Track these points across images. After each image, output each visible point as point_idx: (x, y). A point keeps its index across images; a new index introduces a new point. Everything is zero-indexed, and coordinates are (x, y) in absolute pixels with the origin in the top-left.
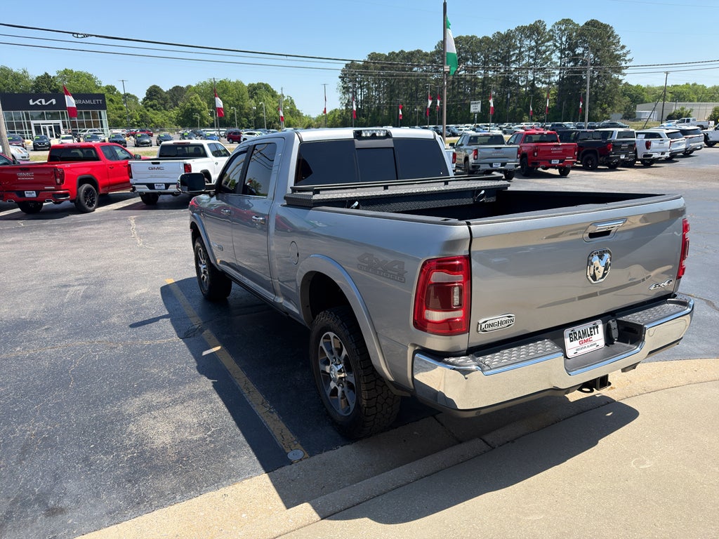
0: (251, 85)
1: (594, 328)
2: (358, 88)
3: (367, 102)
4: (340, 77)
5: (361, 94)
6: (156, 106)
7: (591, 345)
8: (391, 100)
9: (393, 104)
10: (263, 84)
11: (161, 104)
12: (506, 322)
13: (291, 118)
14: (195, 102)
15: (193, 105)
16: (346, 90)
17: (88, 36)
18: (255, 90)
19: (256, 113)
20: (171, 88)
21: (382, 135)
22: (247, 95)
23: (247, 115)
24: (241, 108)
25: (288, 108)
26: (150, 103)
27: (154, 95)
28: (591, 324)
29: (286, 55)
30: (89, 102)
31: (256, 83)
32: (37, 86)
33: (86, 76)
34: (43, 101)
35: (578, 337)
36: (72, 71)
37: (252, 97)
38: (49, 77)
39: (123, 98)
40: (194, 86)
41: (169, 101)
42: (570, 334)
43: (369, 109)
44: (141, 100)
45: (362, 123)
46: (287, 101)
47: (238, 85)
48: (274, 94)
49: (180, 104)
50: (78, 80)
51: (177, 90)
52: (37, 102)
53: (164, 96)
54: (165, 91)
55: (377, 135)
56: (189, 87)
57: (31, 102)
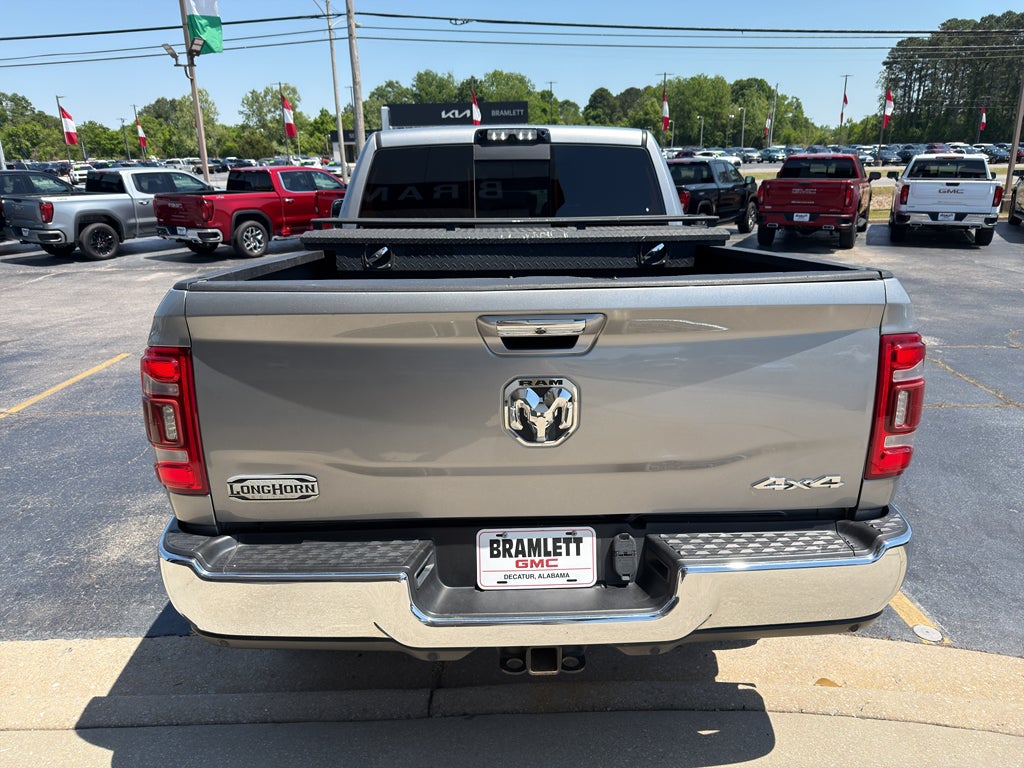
0: (737, 83)
1: (567, 541)
2: (915, 80)
3: (927, 103)
4: (885, 63)
5: (919, 90)
6: (599, 116)
7: (553, 576)
8: (973, 97)
9: (977, 105)
10: (756, 80)
11: (607, 115)
12: (294, 489)
13: (792, 131)
14: (650, 110)
15: (646, 114)
16: (891, 84)
17: (468, 21)
18: (741, 89)
19: (737, 124)
20: (623, 91)
21: (530, 137)
22: (728, 97)
23: (723, 128)
24: (717, 116)
25: (791, 115)
26: (592, 114)
27: (600, 102)
28: (561, 532)
29: (742, 31)
30: (507, 113)
31: (745, 79)
32: (460, 94)
33: (517, 79)
34: (457, 112)
35: (513, 551)
36: (501, 74)
37: (735, 101)
38: (475, 81)
39: (561, 106)
40: (655, 86)
41: (618, 109)
42: (492, 542)
43: (929, 116)
44: (582, 109)
45: (913, 137)
46: (790, 104)
47: (718, 82)
48: (770, 94)
49: (631, 112)
50: (507, 84)
51: (631, 94)
52: (450, 114)
53: (612, 102)
54: (615, 95)
55: (521, 137)
56: (648, 88)
57: (444, 115)
